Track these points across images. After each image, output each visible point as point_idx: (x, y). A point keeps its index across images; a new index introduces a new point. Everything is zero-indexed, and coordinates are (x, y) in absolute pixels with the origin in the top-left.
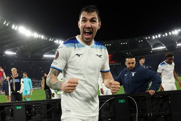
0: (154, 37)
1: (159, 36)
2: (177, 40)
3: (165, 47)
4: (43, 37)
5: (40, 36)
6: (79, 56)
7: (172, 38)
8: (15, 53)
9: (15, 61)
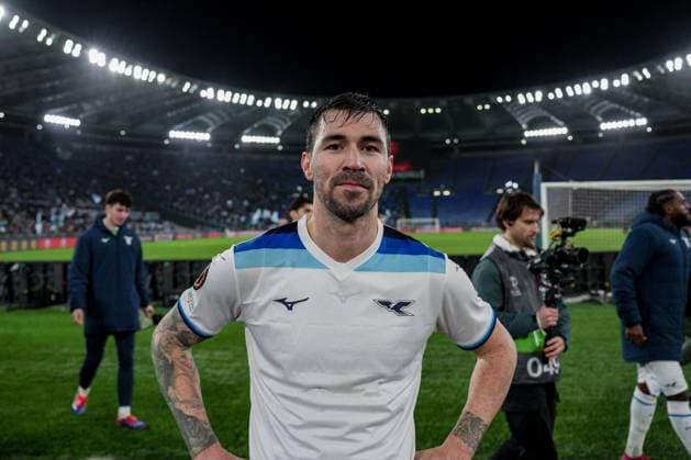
0: (521, 99)
1: (539, 95)
2: (601, 112)
3: (564, 131)
4: (162, 78)
5: (153, 74)
6: (290, 308)
7: (582, 104)
8: (77, 123)
9: (77, 146)
